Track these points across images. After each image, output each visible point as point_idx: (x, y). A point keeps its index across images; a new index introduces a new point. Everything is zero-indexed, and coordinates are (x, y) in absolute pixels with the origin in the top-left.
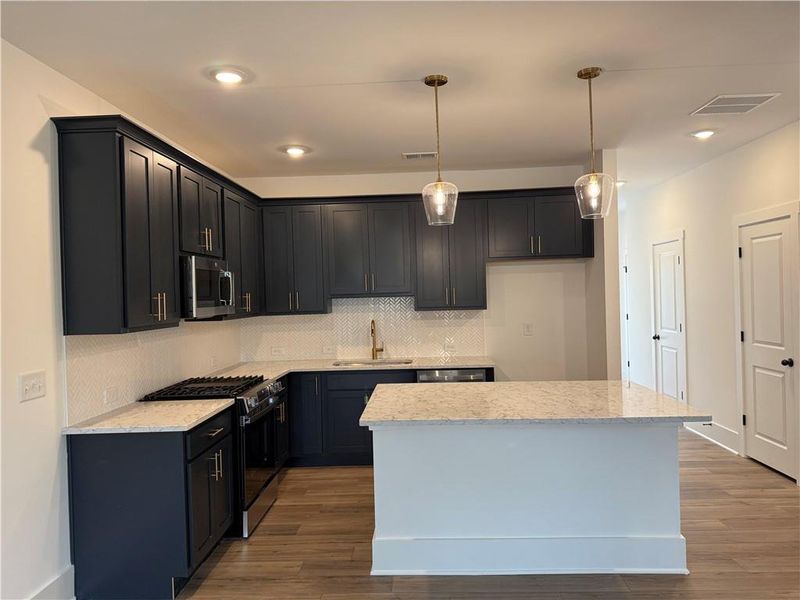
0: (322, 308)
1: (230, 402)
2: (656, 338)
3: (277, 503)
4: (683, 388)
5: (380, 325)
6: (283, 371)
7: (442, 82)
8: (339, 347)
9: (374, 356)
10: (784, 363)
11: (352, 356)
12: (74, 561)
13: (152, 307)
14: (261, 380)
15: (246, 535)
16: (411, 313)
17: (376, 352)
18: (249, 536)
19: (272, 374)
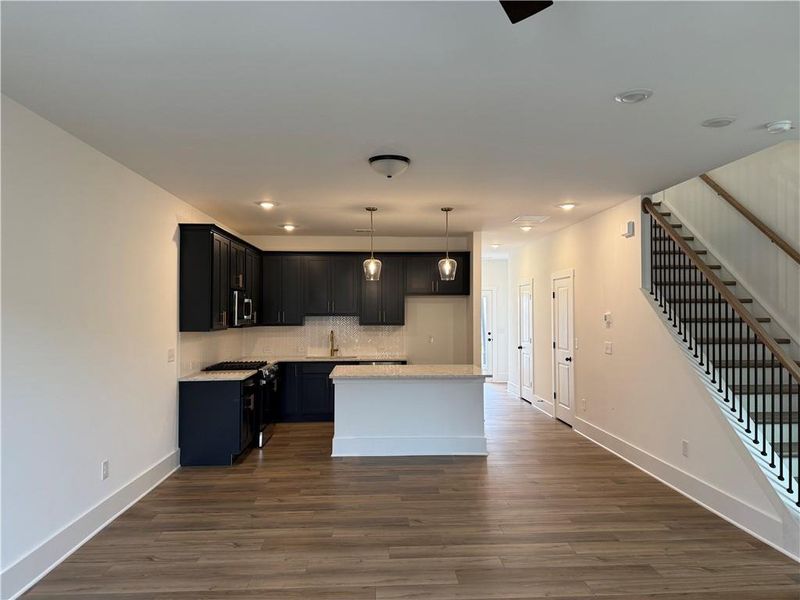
0: (301, 324)
1: (255, 371)
2: (520, 348)
3: (274, 436)
4: (531, 380)
5: (337, 334)
6: (276, 361)
7: (374, 210)
8: (309, 348)
9: (332, 354)
10: (567, 359)
11: (317, 353)
12: (180, 446)
13: (220, 319)
14: (265, 363)
15: (261, 445)
16: (357, 327)
17: (334, 351)
18: (263, 445)
19: (271, 361)
